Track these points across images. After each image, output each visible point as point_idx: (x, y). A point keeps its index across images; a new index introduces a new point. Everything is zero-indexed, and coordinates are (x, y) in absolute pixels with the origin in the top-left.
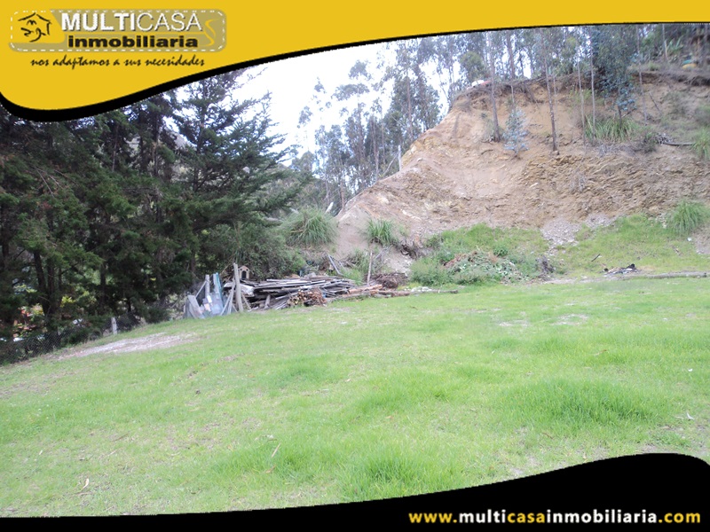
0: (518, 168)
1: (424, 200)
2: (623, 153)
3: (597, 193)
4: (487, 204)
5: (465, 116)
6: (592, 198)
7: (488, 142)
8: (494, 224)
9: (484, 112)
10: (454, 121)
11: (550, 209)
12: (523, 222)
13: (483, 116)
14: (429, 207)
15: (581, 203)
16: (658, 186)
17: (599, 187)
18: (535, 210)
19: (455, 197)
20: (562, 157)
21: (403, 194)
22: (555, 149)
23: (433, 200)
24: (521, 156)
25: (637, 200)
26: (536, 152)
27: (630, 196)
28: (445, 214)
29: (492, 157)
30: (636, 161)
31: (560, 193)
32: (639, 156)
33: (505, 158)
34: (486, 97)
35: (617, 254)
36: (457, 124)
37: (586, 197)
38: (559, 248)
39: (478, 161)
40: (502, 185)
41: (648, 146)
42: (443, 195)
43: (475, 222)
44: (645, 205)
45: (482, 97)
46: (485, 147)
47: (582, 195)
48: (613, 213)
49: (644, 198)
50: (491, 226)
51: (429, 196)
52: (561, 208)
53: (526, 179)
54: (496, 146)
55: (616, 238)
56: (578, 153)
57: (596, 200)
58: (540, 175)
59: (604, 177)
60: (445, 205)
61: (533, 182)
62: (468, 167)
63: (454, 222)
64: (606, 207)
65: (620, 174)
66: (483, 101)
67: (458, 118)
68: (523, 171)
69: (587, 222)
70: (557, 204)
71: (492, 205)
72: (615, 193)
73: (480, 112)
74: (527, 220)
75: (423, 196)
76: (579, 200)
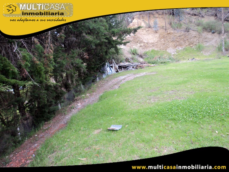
0: (157, 35)
1: (138, 43)
2: (182, 32)
3: (178, 42)
4: (152, 44)
5: (139, 20)
6: (177, 43)
7: (147, 28)
8: (156, 49)
9: (144, 19)
10: (137, 22)
11: (167, 45)
12: (162, 49)
13: (143, 20)
14: (139, 45)
15: (174, 44)
16: (191, 40)
17: (178, 40)
18: (164, 46)
19: (144, 43)
20: (169, 32)
21: (132, 41)
22: (166, 30)
23: (140, 43)
24: (157, 32)
25: (187, 44)
26: (161, 31)
27: (185, 42)
28: (143, 47)
29: (149, 32)
30: (186, 34)
31: (169, 42)
32: (186, 33)
33: (153, 32)
34: (143, 15)
35: (187, 56)
36: (138, 22)
37: (175, 43)
38: (174, 55)
39: (146, 33)
40: (154, 39)
41: (187, 30)
42: (141, 42)
43: (151, 49)
44: (189, 44)
45: (142, 15)
46: (147, 29)
47: (174, 42)
48: (182, 46)
49: (189, 43)
50: (155, 50)
51: (139, 42)
52: (170, 45)
53: (160, 38)
54: (150, 29)
55: (186, 52)
56: (172, 32)
57: (178, 43)
58: (164, 37)
59: (179, 38)
60: (142, 44)
61: (162, 39)
62: (144, 34)
63: (146, 49)
64: (180, 45)
65: (183, 37)
66: (142, 16)
67: (138, 21)
68: (160, 36)
69: (177, 48)
70: (169, 44)
71: (153, 44)
72: (182, 41)
73: (142, 19)
74: (163, 48)
75: (137, 42)
76: (174, 43)
